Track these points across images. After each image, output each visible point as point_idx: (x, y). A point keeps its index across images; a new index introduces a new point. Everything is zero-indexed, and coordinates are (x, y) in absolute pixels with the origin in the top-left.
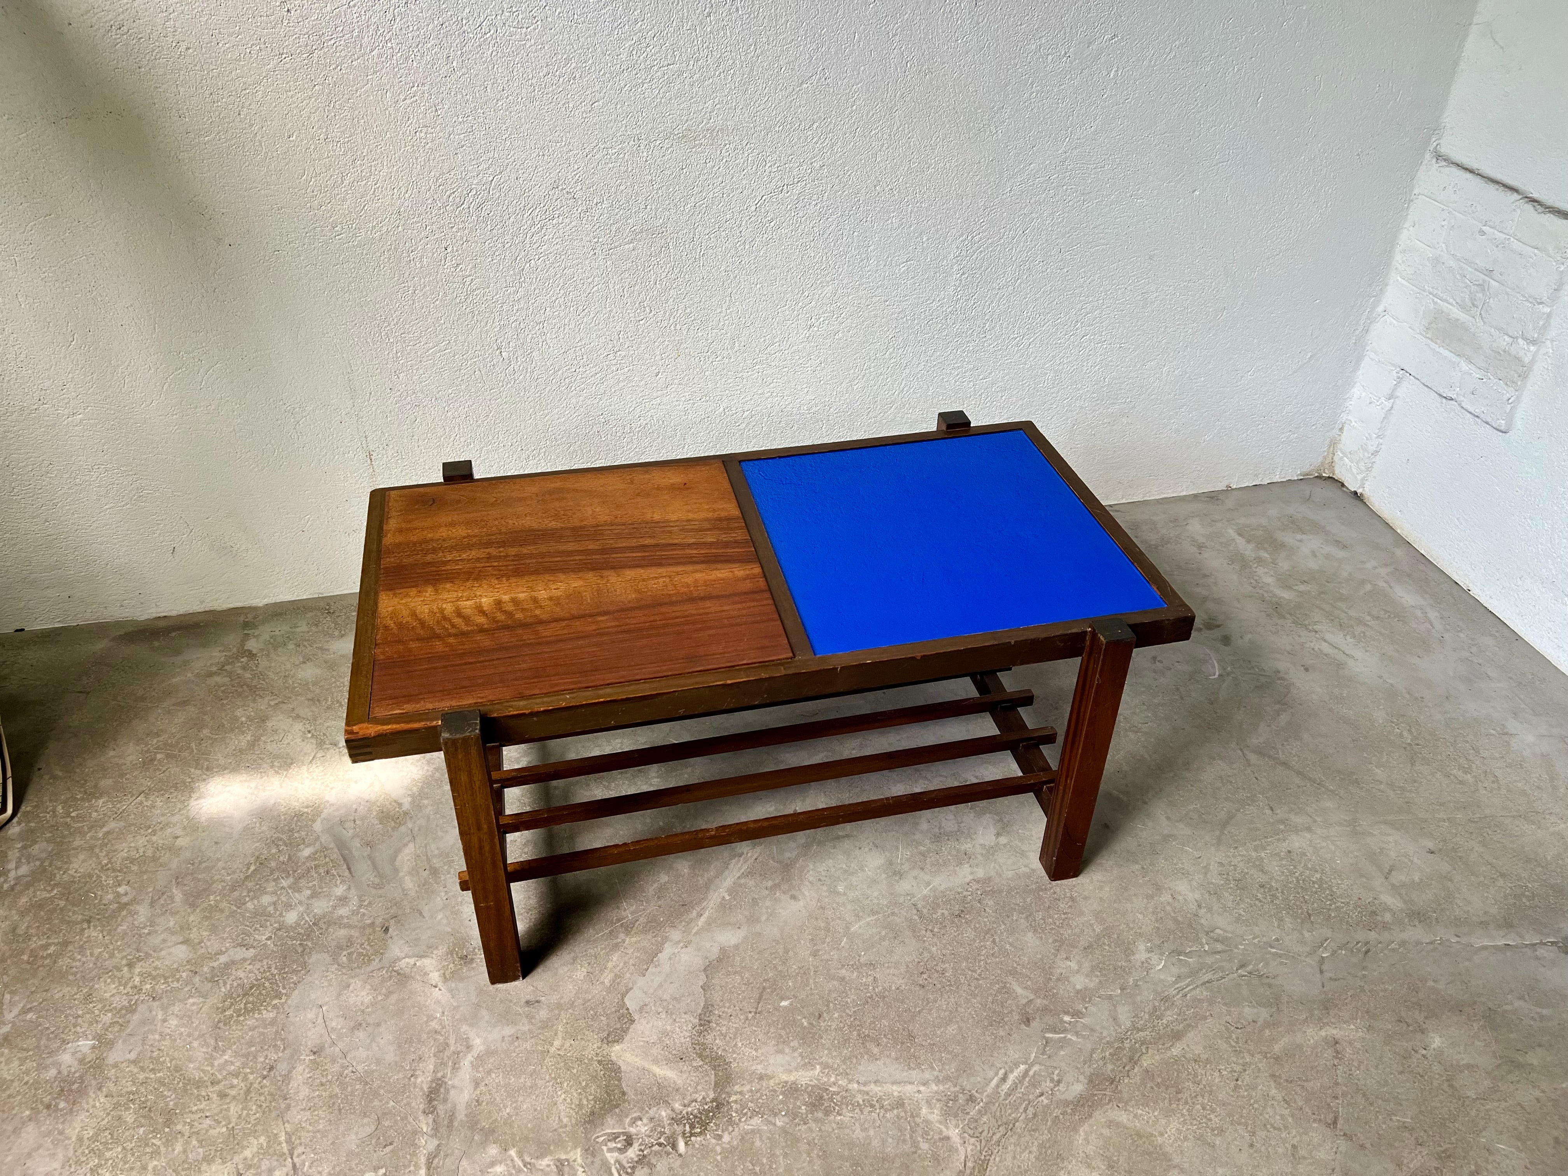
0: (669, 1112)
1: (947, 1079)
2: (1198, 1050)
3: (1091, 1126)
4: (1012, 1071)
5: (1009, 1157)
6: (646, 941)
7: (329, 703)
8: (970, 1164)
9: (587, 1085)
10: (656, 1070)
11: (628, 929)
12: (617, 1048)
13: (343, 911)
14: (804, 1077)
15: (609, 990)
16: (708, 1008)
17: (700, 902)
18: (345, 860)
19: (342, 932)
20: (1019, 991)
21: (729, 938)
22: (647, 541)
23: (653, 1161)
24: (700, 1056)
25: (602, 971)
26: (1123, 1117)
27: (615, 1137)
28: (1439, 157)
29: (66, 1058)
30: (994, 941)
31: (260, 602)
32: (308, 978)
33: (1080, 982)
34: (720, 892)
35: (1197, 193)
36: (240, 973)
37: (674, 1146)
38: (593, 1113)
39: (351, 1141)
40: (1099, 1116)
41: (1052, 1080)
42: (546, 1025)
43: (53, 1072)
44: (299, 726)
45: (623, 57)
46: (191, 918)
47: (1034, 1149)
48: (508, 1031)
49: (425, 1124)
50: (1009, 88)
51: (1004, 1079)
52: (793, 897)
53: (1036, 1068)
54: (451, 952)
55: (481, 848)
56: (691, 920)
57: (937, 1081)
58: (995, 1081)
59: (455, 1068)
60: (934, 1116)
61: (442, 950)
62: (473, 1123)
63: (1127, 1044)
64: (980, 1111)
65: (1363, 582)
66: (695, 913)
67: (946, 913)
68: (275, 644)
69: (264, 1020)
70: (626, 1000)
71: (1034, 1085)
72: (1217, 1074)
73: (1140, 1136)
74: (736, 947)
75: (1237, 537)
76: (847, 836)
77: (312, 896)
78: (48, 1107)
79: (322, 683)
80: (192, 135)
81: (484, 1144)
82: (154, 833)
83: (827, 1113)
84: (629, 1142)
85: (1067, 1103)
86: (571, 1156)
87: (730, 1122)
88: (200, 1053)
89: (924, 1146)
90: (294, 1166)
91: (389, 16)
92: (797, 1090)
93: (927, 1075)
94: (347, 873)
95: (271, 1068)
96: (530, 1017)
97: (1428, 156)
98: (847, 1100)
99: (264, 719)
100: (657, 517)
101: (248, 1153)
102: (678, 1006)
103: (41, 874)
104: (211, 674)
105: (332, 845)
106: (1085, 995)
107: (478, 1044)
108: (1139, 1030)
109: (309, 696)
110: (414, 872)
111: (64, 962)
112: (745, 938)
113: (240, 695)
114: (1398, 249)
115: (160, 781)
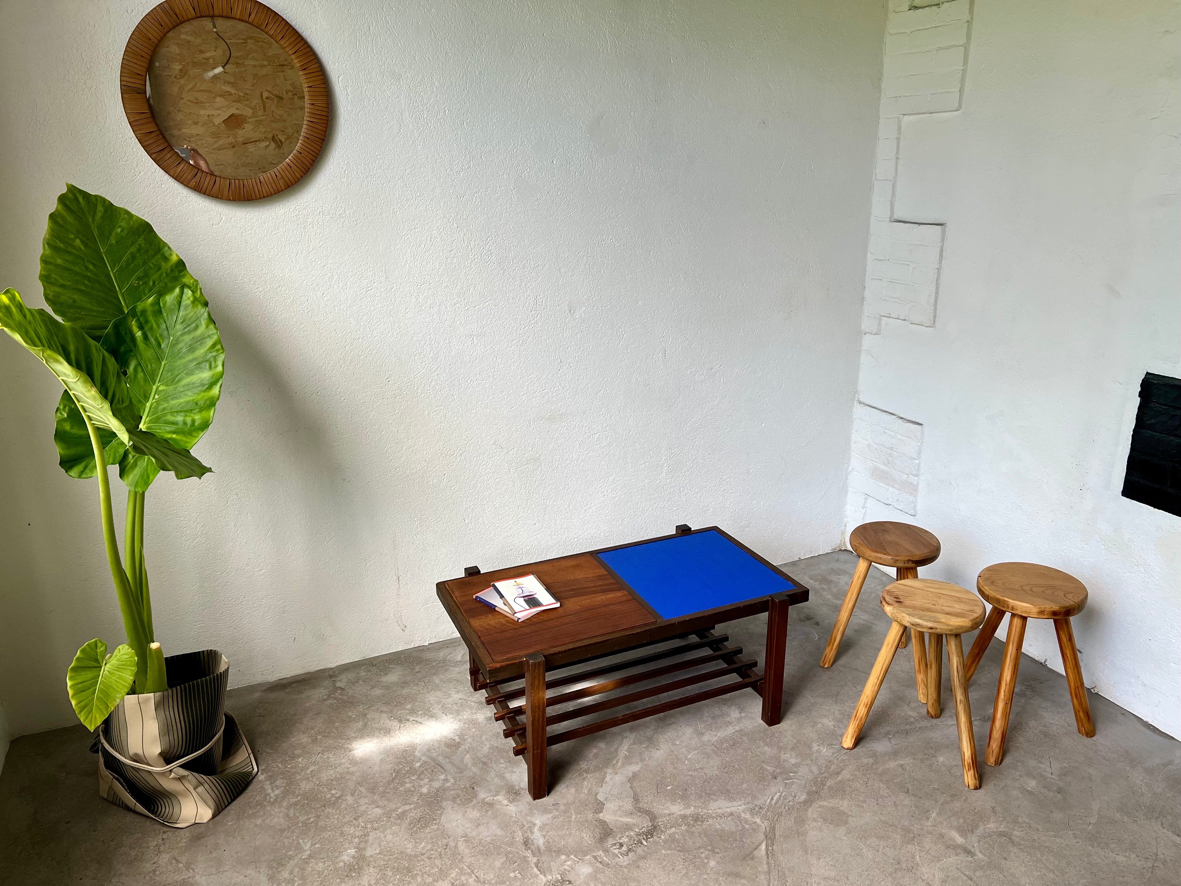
0: (634, 833)
1: (748, 803)
2: (848, 776)
3: (813, 809)
4: (775, 796)
5: (783, 824)
6: (597, 775)
7: (395, 704)
8: (768, 829)
9: (594, 829)
10: (621, 819)
11: (587, 771)
12: (601, 815)
13: (448, 785)
14: (688, 812)
15: (588, 795)
16: (636, 794)
18: (438, 765)
19: (452, 792)
20: (769, 768)
21: (635, 768)
22: (573, 587)
23: (635, 849)
24: (640, 812)
25: (582, 789)
26: (825, 804)
27: (615, 845)
28: (860, 403)
29: (345, 858)
30: (752, 752)
31: (333, 665)
32: (445, 811)
33: (793, 761)
34: (623, 751)
35: (763, 425)
36: (412, 814)
37: (642, 843)
38: (601, 838)
39: (498, 864)
40: (815, 805)
41: (792, 796)
42: (565, 812)
43: (342, 864)
44: (384, 715)
46: (375, 798)
47: (792, 820)
48: (550, 816)
49: (528, 854)
50: (681, 389)
51: (772, 799)
53: (784, 794)
54: (511, 793)
56: (614, 765)
57: (745, 804)
58: (769, 800)
59: (532, 832)
60: (748, 816)
61: (503, 792)
62: (549, 849)
63: (819, 779)
64: (766, 811)
65: (871, 593)
66: (615, 762)
67: (727, 745)
68: (353, 683)
69: (433, 829)
70: (598, 797)
71: (785, 799)
72: (858, 783)
73: (833, 808)
74: (639, 771)
75: (810, 580)
76: (674, 723)
77: (430, 780)
78: (347, 876)
79: (387, 696)
80: (340, 435)
81: (558, 856)
82: (336, 768)
83: (702, 822)
84: (621, 845)
85: (801, 803)
86: (599, 853)
87: (662, 831)
88: (410, 846)
89: (747, 826)
90: (476, 876)
92: (686, 816)
93: (739, 803)
94: (442, 770)
95: (447, 845)
96: (557, 810)
97: (855, 402)
98: (710, 817)
99: (365, 715)
100: (572, 578)
101: (452, 875)
102: (622, 796)
103: (286, 793)
104: (325, 700)
105: (429, 760)
106: (796, 765)
107: (538, 822)
108: (822, 774)
109: (384, 702)
110: (474, 764)
111: (321, 823)
112: (642, 767)
113: (346, 706)
114: (852, 442)
115: (326, 747)
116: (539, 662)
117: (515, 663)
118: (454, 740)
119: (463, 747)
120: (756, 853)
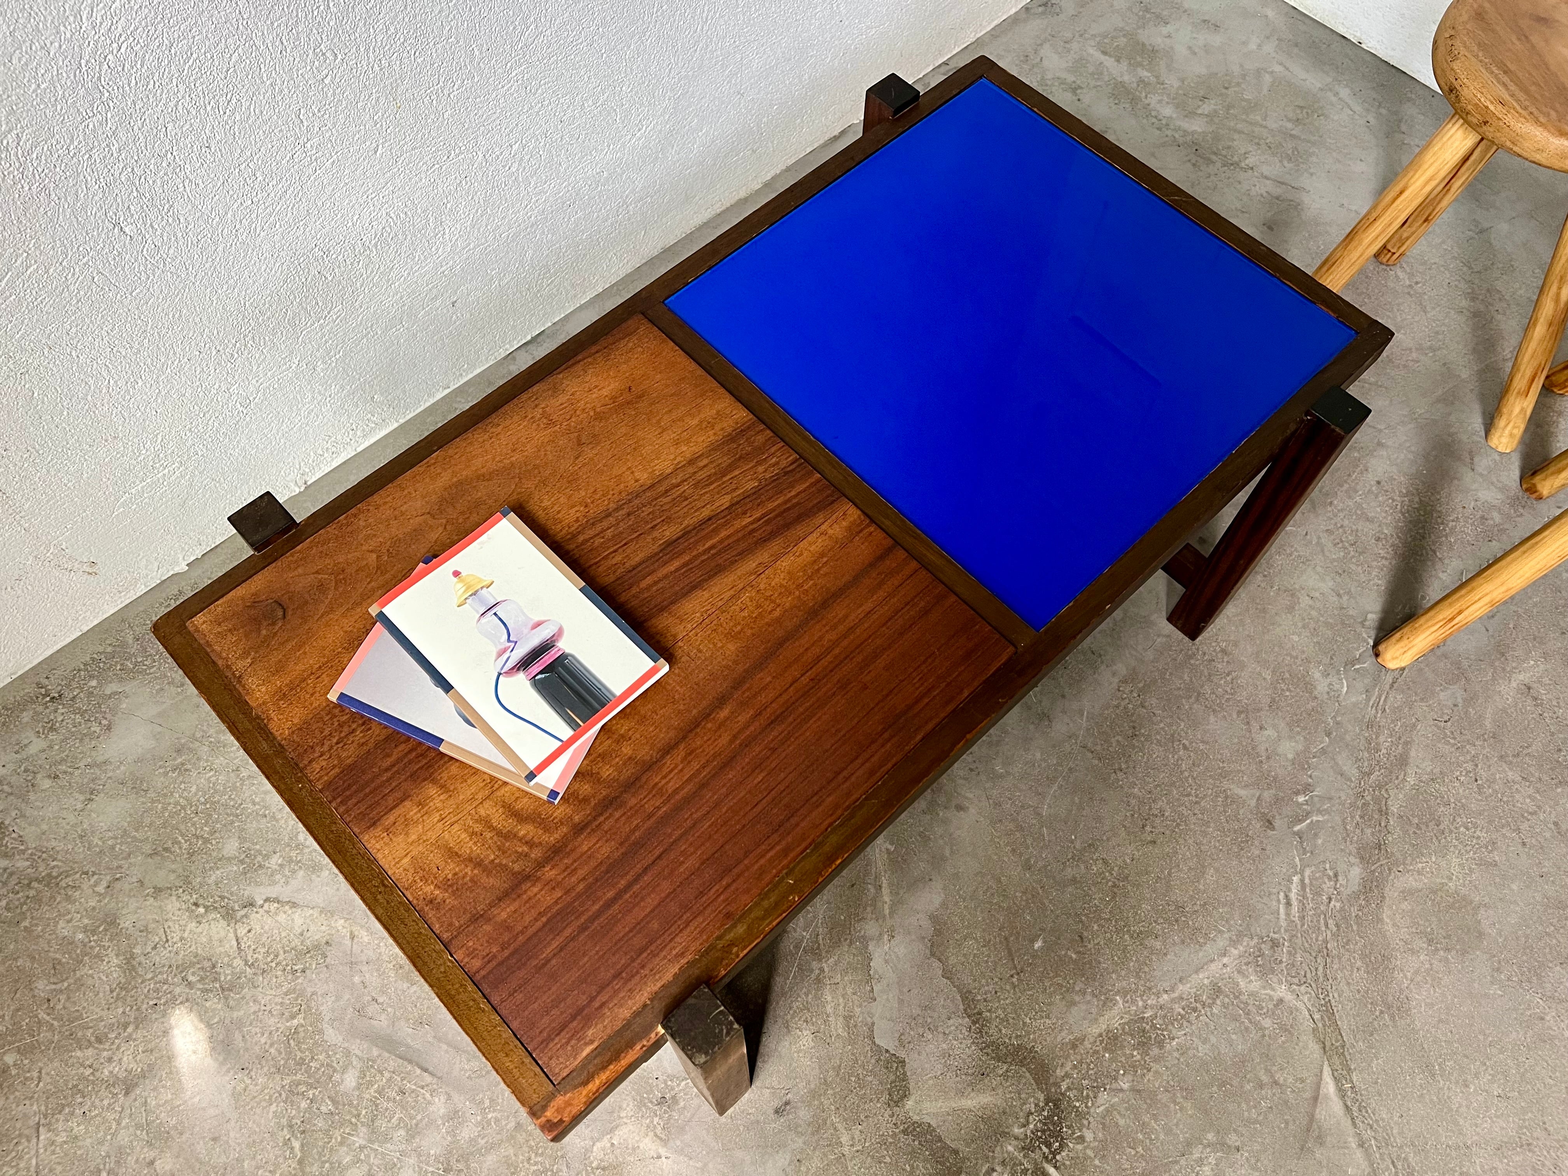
0: (1015, 1143)
1: (1240, 935)
2: (1428, 766)
3: (1391, 907)
4: (1290, 890)
5: (1343, 986)
6: (846, 954)
7: (185, 846)
8: (1317, 1016)
9: (912, 1167)
10: (965, 1102)
11: (815, 952)
12: (910, 1103)
13: (466, 1133)
14: (1113, 1019)
15: (852, 1042)
16: (967, 997)
17: (867, 873)
18: (409, 1061)
19: (491, 1159)
20: (1242, 793)
21: (930, 899)
24: (999, 1059)
25: (825, 1022)
26: (1410, 881)
30: (1185, 748)
33: (1289, 748)
40: (1391, 893)
41: (1329, 878)
42: (817, 1126)
44: (172, 905)
47: (1359, 963)
48: (783, 1158)
51: (1288, 904)
52: (960, 808)
53: (1307, 872)
54: (641, 1104)
56: (874, 900)
57: (1234, 943)
58: (1282, 910)
60: (1254, 984)
63: (1368, 797)
64: (1289, 953)
65: (1259, 72)
66: (870, 889)
67: (1120, 738)
70: (877, 1041)
71: (1317, 893)
72: (1457, 784)
73: (1435, 892)
74: (944, 905)
75: (1103, 58)
77: (411, 1136)
79: (147, 821)
83: (1161, 1044)
85: (1356, 896)
87: (1080, 1115)
89: (1267, 1023)
92: (1116, 1038)
93: (1221, 943)
94: (428, 1078)
96: (793, 1128)
98: (1169, 1018)
99: (111, 921)
102: (936, 1015)
105: (375, 1052)
106: (1302, 762)
108: (1369, 774)
109: (147, 848)
112: (945, 888)
113: (38, 900)
115: (48, 1095)
120: (1321, 1113)
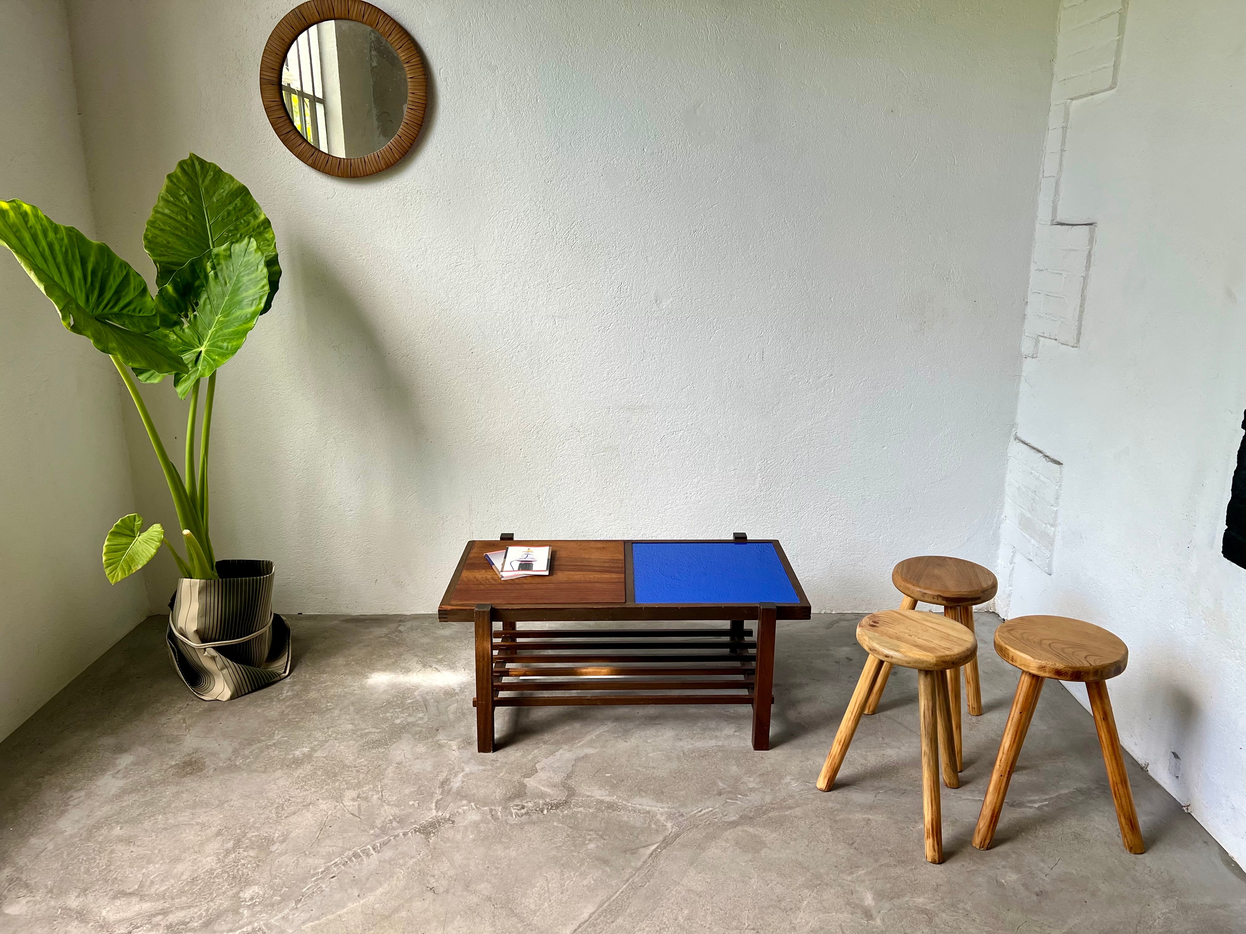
0: (544, 801)
1: (674, 808)
2: (798, 814)
3: (734, 830)
4: (705, 809)
5: (691, 835)
6: (552, 748)
7: (431, 652)
8: (672, 834)
9: (510, 789)
10: (542, 788)
11: (545, 743)
12: (527, 779)
13: (420, 722)
14: (608, 799)
15: (530, 761)
16: (572, 772)
17: (581, 738)
18: (425, 705)
19: (418, 729)
20: (720, 784)
21: (590, 751)
22: (579, 564)
23: (532, 814)
24: (563, 786)
25: (528, 755)
26: (751, 830)
27: (517, 805)
28: (1017, 438)
29: (297, 753)
30: (716, 767)
31: (408, 613)
32: (401, 741)
33: (752, 785)
34: (593, 736)
35: (885, 448)
36: (373, 736)
37: (542, 812)
38: (510, 797)
39: (407, 791)
40: (739, 828)
41: (723, 815)
42: (498, 768)
43: (291, 756)
44: (416, 659)
45: (605, 375)
46: (356, 717)
47: (704, 834)
48: (483, 768)
49: (438, 791)
50: (781, 395)
51: (700, 811)
52: (626, 741)
53: (717, 810)
54: (463, 741)
55: (483, 670)
56: (575, 743)
57: (669, 808)
58: (696, 811)
59: (456, 776)
60: (662, 819)
61: (460, 739)
62: (458, 793)
63: (764, 808)
64: (684, 820)
66: (577, 741)
67: (697, 755)
68: (412, 629)
69: (379, 752)
70: (536, 765)
71: (713, 815)
72: (803, 822)
73: (755, 836)
74: (593, 754)
76: (660, 724)
77: (408, 716)
78: (288, 766)
79: (430, 645)
80: (425, 397)
81: (461, 800)
82: (345, 688)
83: (614, 811)
84: (523, 807)
85: (726, 822)
86: (497, 808)
87: (570, 807)
88: (351, 758)
89: (653, 826)
90: (382, 795)
91: (511, 356)
92: (603, 802)
93: (665, 805)
94: (425, 710)
95: (379, 766)
96: (492, 765)
97: (1012, 438)
98: (625, 808)
99: (401, 655)
100: (586, 557)
101: (364, 789)
102: (559, 770)
103: (297, 696)
104: (381, 637)
105: (421, 700)
106: (752, 790)
107: (467, 770)
108: (773, 804)
109: (423, 648)
110: (455, 713)
111: (301, 724)
112: (598, 752)
113: (392, 645)
114: (1006, 484)
115: (352, 671)
116: (484, 612)
117: (466, 610)
118: (454, 690)
119: (457, 697)
120: (642, 850)
